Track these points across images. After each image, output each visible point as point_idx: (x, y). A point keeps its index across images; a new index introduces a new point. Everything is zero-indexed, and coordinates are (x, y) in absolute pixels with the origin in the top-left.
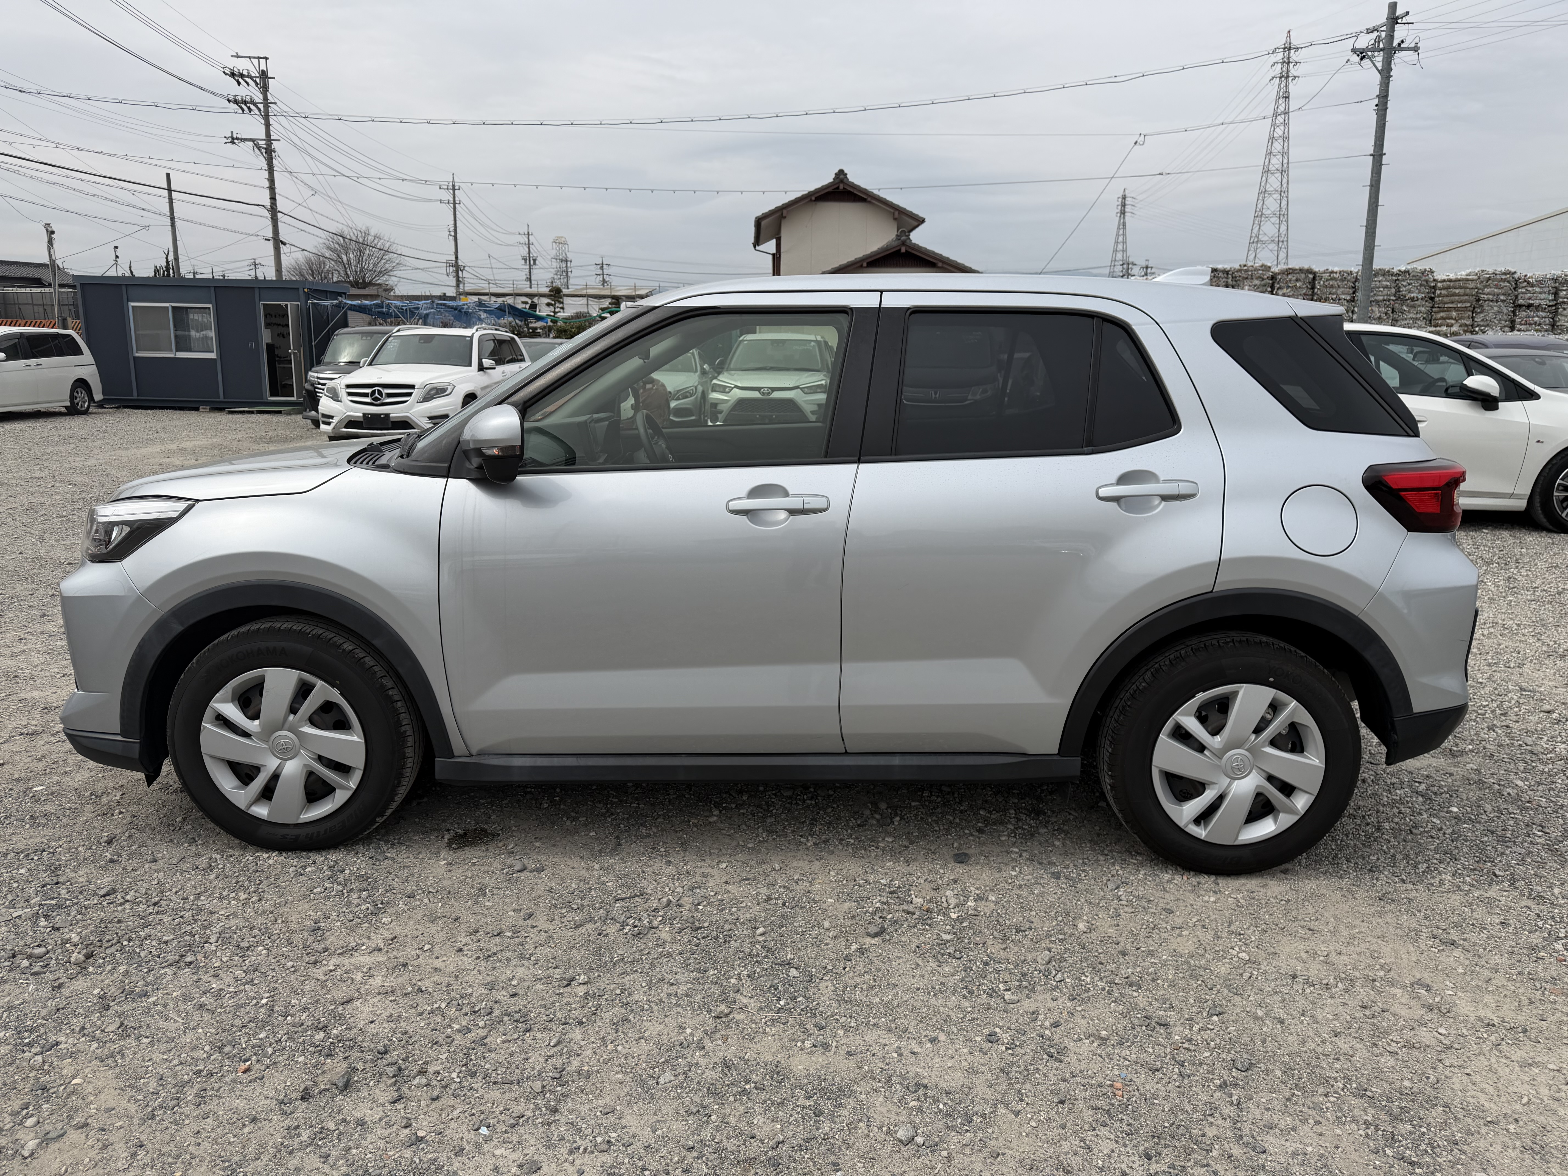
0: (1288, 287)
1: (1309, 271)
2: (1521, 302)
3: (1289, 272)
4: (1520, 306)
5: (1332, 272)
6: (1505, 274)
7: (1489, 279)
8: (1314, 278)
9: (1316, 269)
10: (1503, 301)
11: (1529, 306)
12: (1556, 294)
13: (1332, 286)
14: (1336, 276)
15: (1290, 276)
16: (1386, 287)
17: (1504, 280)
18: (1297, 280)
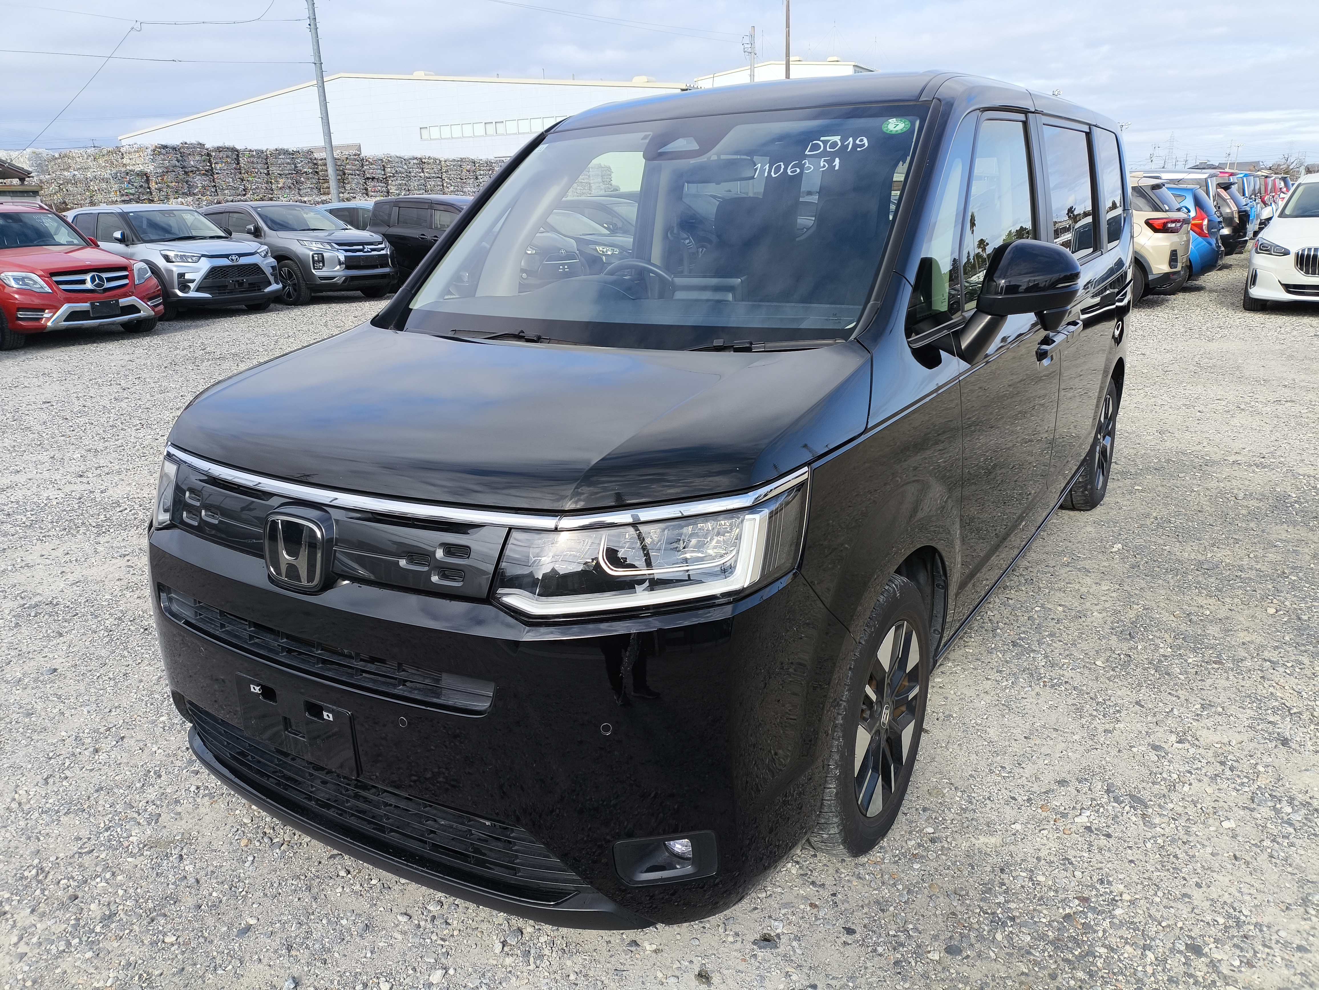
0: (222, 162)
1: (234, 150)
2: (368, 176)
3: (219, 149)
4: (368, 178)
5: (250, 151)
6: (355, 155)
7: (347, 158)
8: (238, 156)
9: (238, 147)
10: (358, 175)
11: (373, 178)
12: (384, 170)
13: (253, 163)
14: (254, 153)
15: (221, 154)
16: (288, 164)
17: (355, 160)
18: (227, 157)
